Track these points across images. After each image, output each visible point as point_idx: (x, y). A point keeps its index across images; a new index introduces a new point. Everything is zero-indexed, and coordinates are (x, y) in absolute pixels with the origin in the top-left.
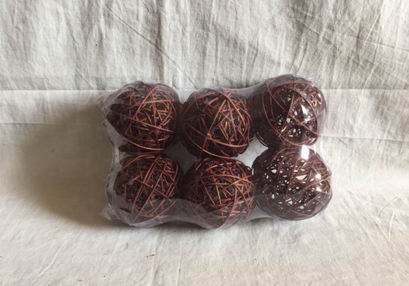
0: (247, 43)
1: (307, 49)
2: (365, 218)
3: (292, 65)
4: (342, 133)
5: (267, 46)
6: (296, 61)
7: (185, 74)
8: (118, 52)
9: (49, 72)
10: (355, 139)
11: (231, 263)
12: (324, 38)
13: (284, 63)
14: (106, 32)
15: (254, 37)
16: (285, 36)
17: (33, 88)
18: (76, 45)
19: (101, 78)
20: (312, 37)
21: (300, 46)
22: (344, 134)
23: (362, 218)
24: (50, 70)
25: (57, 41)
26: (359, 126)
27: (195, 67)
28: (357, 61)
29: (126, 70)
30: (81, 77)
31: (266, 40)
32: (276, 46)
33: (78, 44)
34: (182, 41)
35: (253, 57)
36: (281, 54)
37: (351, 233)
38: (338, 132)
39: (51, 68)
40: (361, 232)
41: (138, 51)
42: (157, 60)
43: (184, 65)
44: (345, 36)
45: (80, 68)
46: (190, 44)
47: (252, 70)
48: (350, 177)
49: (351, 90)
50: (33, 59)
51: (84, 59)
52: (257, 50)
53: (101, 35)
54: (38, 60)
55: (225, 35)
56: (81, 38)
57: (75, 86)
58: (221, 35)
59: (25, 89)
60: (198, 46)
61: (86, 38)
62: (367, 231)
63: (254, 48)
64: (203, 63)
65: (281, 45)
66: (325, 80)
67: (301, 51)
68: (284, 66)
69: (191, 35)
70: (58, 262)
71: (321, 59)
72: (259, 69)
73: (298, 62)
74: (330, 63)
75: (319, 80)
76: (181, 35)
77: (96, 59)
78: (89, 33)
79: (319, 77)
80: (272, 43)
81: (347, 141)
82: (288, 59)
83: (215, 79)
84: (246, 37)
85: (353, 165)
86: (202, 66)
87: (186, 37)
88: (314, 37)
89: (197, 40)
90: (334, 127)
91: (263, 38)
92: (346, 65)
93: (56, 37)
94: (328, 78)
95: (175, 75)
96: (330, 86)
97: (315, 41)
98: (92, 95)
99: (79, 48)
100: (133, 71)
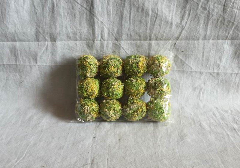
0: (151, 9)
1: (191, 14)
2: (227, 125)
3: (180, 24)
4: (212, 69)
5: (164, 11)
6: (183, 22)
7: (109, 30)
8: (64, 15)
9: (18, 30)
10: (220, 73)
11: (141, 155)
12: (201, 6)
13: (175, 23)
14: (57, 2)
15: (155, 6)
16: (176, 5)
17: (8, 41)
18: (36, 11)
19: (53, 34)
20: (194, 5)
21: (186, 12)
22: (213, 70)
23: (225, 125)
24: (19, 28)
26: (223, 65)
27: (116, 26)
28: (223, 21)
29: (70, 28)
30: (40, 33)
31: (163, 7)
32: (170, 12)
33: (37, 10)
34: (107, 8)
35: (154, 19)
36: (173, 17)
37: (218, 134)
38: (209, 68)
39: (20, 27)
40: (225, 133)
41: (78, 15)
42: (90, 21)
43: (109, 25)
44: (216, 5)
45: (39, 27)
46: (113, 10)
47: (154, 27)
48: (217, 98)
49: (219, 41)
50: (7, 21)
51: (42, 21)
52: (157, 14)
53: (53, 4)
54: (11, 21)
55: (135, 5)
56: (39, 7)
57: (35, 39)
58: (133, 4)
59: (2, 41)
60: (118, 12)
61: (43, 7)
62: (229, 133)
63: (155, 13)
64: (121, 23)
65: (173, 11)
66: (202, 34)
67: (187, 15)
68: (175, 25)
69: (113, 4)
70: (28, 155)
71: (200, 20)
72: (158, 27)
73: (185, 22)
74: (206, 23)
75: (198, 34)
76: (106, 4)
77: (50, 21)
78: (45, 3)
79: (198, 33)
80: (167, 10)
81: (215, 75)
82: (178, 20)
83: (129, 34)
84: (150, 5)
85: (219, 90)
86: (120, 24)
87: (110, 6)
88: (195, 5)
89: (117, 8)
90: (207, 65)
91: (161, 6)
92: (216, 24)
93: (23, 6)
94: (204, 33)
95: (102, 31)
96: (205, 38)
97: (196, 8)
98: (47, 45)
99: (38, 13)
100: (75, 29)
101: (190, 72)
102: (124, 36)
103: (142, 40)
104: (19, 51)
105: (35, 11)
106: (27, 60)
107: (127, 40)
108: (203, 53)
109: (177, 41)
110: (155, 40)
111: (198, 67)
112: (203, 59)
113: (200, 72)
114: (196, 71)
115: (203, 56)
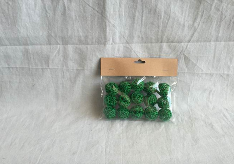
0: (163, 11)
1: (203, 15)
3: (193, 26)
5: (177, 13)
6: (195, 23)
7: (120, 33)
8: (76, 19)
9: (30, 33)
12: (215, 7)
13: (188, 25)
14: (68, 5)
15: (168, 7)
16: (189, 6)
17: (20, 45)
18: (48, 14)
19: (65, 37)
20: (207, 7)
21: (199, 13)
22: (224, 72)
24: (30, 31)
25: (35, 12)
27: (128, 28)
29: (81, 32)
30: (52, 36)
31: (176, 9)
32: (183, 13)
33: (49, 14)
34: (119, 11)
35: (167, 21)
36: (186, 19)
38: (220, 71)
39: (32, 30)
43: (120, 28)
44: (229, 6)
45: (51, 30)
46: (125, 13)
47: (166, 30)
48: (226, 99)
49: (230, 42)
50: (19, 25)
51: (53, 24)
52: (170, 16)
53: (65, 7)
54: (22, 25)
55: (148, 6)
56: (51, 10)
57: (48, 42)
58: (146, 6)
59: (15, 45)
60: (130, 14)
61: (55, 10)
63: (168, 15)
64: (133, 25)
65: (186, 12)
66: (214, 36)
68: (187, 27)
69: (125, 6)
71: (212, 21)
72: (170, 29)
73: (197, 24)
74: (218, 24)
75: (210, 36)
76: (118, 6)
77: (62, 24)
78: (56, 6)
79: (210, 34)
80: (180, 11)
81: (225, 76)
82: (190, 22)
83: (140, 36)
84: (163, 8)
86: (132, 27)
87: (122, 8)
89: (129, 10)
90: (218, 67)
91: (174, 8)
92: (228, 26)
93: (34, 9)
94: (216, 34)
95: (114, 34)
96: (217, 40)
97: (209, 9)
98: (59, 49)
99: (49, 17)
100: (86, 32)
101: (200, 74)
102: (136, 39)
103: (153, 43)
104: (31, 55)
105: (46, 14)
106: (39, 64)
107: (138, 43)
108: (214, 54)
109: (189, 43)
110: (166, 43)
111: (209, 69)
112: (213, 61)
113: (211, 74)
114: (207, 73)
115: (214, 57)
